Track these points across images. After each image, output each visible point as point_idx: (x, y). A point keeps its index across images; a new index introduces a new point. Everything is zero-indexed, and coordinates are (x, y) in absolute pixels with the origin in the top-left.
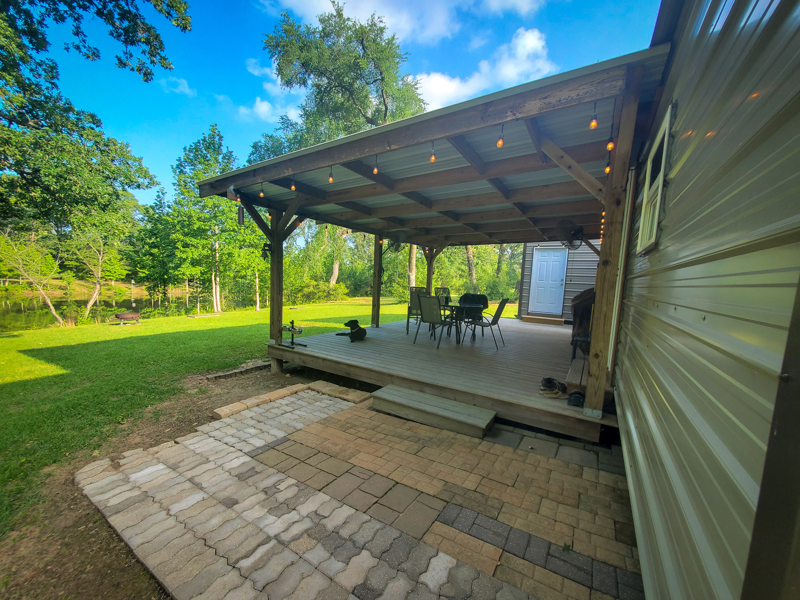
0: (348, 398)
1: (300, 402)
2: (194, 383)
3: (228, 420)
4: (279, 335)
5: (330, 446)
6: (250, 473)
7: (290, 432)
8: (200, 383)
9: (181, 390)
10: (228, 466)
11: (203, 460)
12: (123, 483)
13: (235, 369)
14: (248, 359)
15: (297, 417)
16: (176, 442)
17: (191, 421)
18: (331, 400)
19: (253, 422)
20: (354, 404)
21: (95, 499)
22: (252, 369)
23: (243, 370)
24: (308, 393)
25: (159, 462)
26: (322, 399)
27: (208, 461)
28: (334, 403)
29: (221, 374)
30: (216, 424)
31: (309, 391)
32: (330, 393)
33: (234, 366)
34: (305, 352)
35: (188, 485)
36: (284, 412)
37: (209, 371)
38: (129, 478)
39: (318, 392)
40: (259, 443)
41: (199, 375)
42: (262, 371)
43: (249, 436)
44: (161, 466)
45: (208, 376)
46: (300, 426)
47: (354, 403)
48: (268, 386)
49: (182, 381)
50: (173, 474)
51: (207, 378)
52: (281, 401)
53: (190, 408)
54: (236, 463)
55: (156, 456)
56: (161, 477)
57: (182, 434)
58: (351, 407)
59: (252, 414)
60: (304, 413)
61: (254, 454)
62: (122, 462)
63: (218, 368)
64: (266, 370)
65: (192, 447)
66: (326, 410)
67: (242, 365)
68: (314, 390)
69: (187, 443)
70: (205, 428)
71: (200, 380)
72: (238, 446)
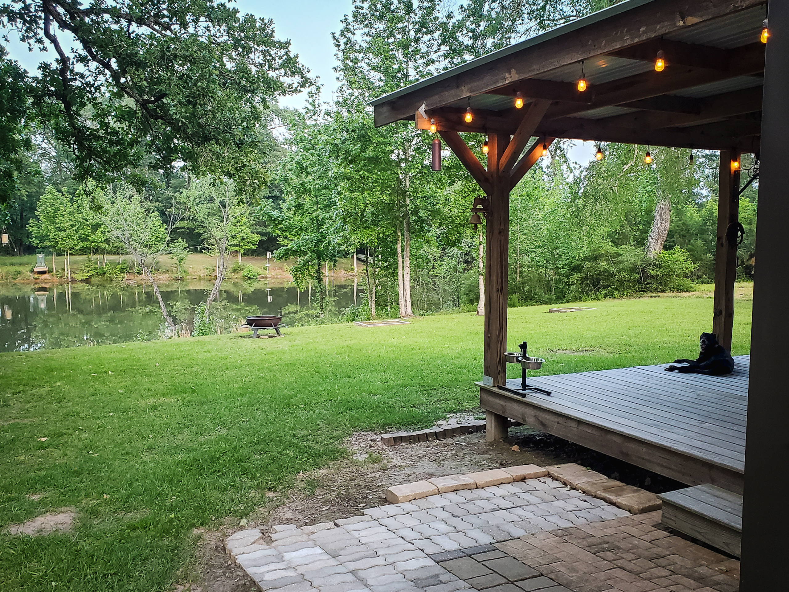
0: (619, 500)
1: (527, 496)
2: (362, 445)
3: (407, 506)
4: (499, 368)
5: (563, 570)
6: (431, 581)
7: (500, 539)
8: (371, 447)
9: (344, 454)
10: (401, 566)
11: (370, 552)
12: (277, 561)
13: (426, 427)
14: (449, 412)
15: (516, 518)
16: (336, 525)
17: (355, 500)
18: (585, 501)
19: (445, 515)
20: (627, 514)
21: (250, 571)
22: (454, 430)
23: (439, 430)
24: (545, 483)
25: (316, 545)
26: (570, 497)
27: (376, 555)
28: (591, 506)
29: (403, 434)
30: (389, 509)
31: (549, 480)
32: (588, 488)
33: (426, 422)
34: (545, 405)
35: (350, 577)
36: (496, 507)
37: (385, 427)
38: (283, 557)
39: (565, 484)
40: (450, 545)
41: (370, 433)
42: (470, 436)
43: (436, 533)
44: (319, 551)
45: (383, 436)
46: (517, 532)
47: (630, 511)
48: (477, 463)
49: (345, 440)
50: (333, 562)
51: (382, 439)
52: (494, 489)
53: (356, 482)
54: (414, 565)
55: (312, 537)
56: (318, 563)
57: (344, 515)
58: (621, 518)
59: (445, 503)
60: (531, 515)
61: (440, 558)
62: (274, 537)
63: (400, 423)
64: (479, 434)
65: (356, 534)
66: (572, 516)
67: (439, 423)
68: (557, 480)
69: (350, 527)
70: (375, 512)
71: (372, 440)
72: (419, 544)
